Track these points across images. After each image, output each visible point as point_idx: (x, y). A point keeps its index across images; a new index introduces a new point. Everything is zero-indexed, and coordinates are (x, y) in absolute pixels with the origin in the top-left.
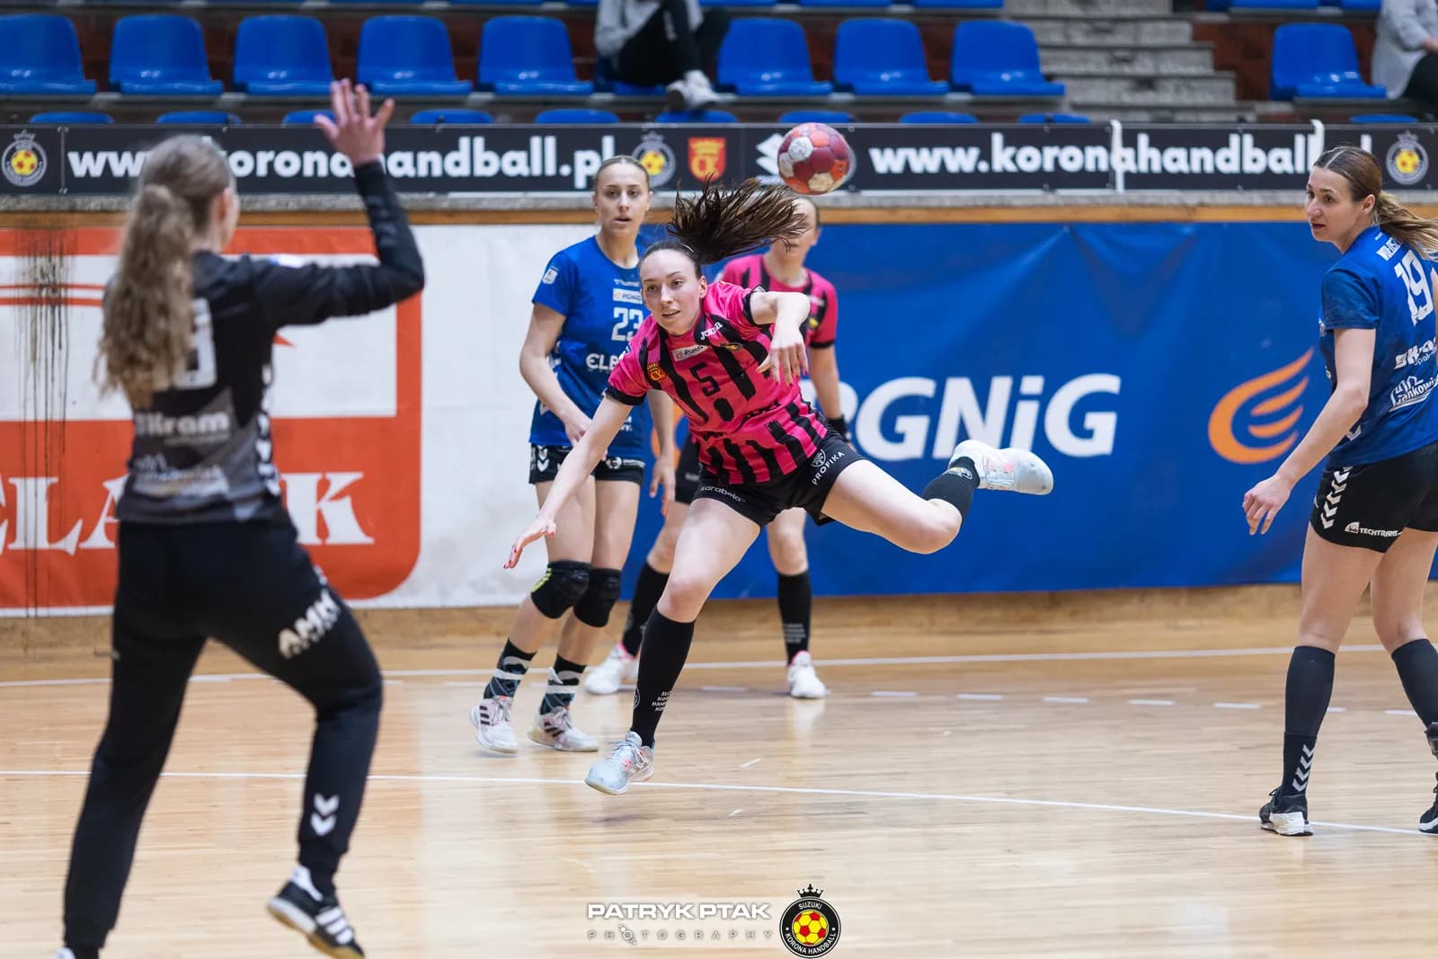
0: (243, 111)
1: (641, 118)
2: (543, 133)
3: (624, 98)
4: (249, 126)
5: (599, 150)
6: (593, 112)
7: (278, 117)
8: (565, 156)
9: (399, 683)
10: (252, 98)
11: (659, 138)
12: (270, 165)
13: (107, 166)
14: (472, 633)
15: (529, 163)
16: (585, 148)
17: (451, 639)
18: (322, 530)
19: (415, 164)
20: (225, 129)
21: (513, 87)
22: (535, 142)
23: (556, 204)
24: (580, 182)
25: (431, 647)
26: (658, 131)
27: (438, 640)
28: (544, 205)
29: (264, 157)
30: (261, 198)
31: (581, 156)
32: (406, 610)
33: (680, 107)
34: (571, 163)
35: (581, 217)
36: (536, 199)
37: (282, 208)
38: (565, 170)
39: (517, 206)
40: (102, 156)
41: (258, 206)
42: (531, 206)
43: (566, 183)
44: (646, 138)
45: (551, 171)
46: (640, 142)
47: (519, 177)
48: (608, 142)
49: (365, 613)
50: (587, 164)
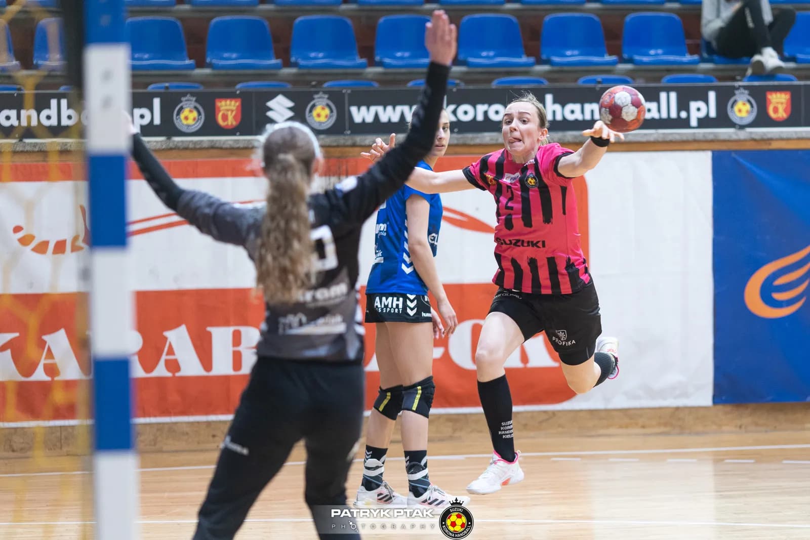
1: (733, 79)
2: (668, 90)
3: (721, 66)
4: (471, 87)
5: (706, 101)
6: (701, 76)
7: (490, 81)
8: (683, 105)
9: (579, 459)
11: (746, 92)
12: (486, 113)
13: (377, 116)
14: (627, 427)
15: (659, 110)
16: (696, 99)
17: (612, 431)
18: (524, 358)
19: (583, 112)
20: (455, 90)
21: (645, 59)
22: (663, 96)
23: (678, 138)
24: (694, 122)
25: (599, 436)
26: (745, 87)
27: (602, 432)
28: (670, 138)
29: (481, 108)
30: (480, 135)
31: (694, 105)
32: (581, 411)
33: (761, 72)
34: (688, 110)
35: (696, 146)
36: (664, 134)
37: (494, 142)
38: (683, 115)
39: (652, 139)
40: (373, 109)
41: (478, 141)
42: (660, 139)
43: (684, 123)
44: (737, 92)
45: (674, 115)
46: (734, 94)
48: (712, 95)
49: (554, 413)
50: (698, 110)
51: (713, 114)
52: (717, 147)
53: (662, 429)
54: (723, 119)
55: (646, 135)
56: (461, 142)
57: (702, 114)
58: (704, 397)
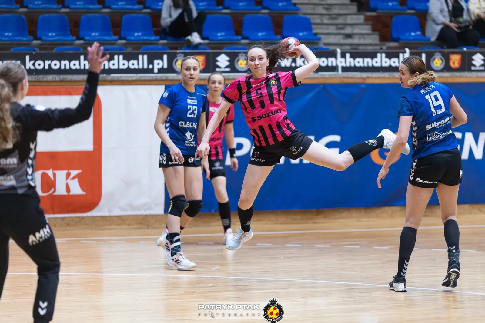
0: (40, 46)
1: (176, 49)
2: (143, 54)
3: (171, 42)
4: (42, 52)
5: (162, 59)
6: (160, 47)
7: (53, 49)
8: (150, 62)
9: (95, 242)
10: (43, 42)
11: (183, 55)
12: (50, 65)
14: (120, 224)
15: (138, 64)
16: (157, 59)
17: (113, 227)
18: (68, 189)
20: (34, 53)
21: (132, 38)
22: (140, 57)
23: (147, 78)
24: (156, 70)
25: (106, 229)
26: (182, 53)
27: (107, 227)
28: (143, 78)
29: (47, 63)
30: (47, 76)
31: (156, 62)
32: (97, 217)
33: (190, 45)
34: (153, 64)
35: (156, 82)
36: (141, 76)
37: (54, 80)
38: (151, 67)
39: (134, 79)
41: (45, 79)
42: (139, 79)
43: (151, 71)
44: (178, 55)
45: (146, 66)
46: (176, 57)
47: (135, 69)
48: (165, 57)
49: (83, 218)
50: (158, 64)
51: (166, 66)
52: (168, 83)
53: (138, 226)
54: (170, 69)
55: (131, 77)
56: (37, 79)
57: (160, 66)
58: (160, 210)
